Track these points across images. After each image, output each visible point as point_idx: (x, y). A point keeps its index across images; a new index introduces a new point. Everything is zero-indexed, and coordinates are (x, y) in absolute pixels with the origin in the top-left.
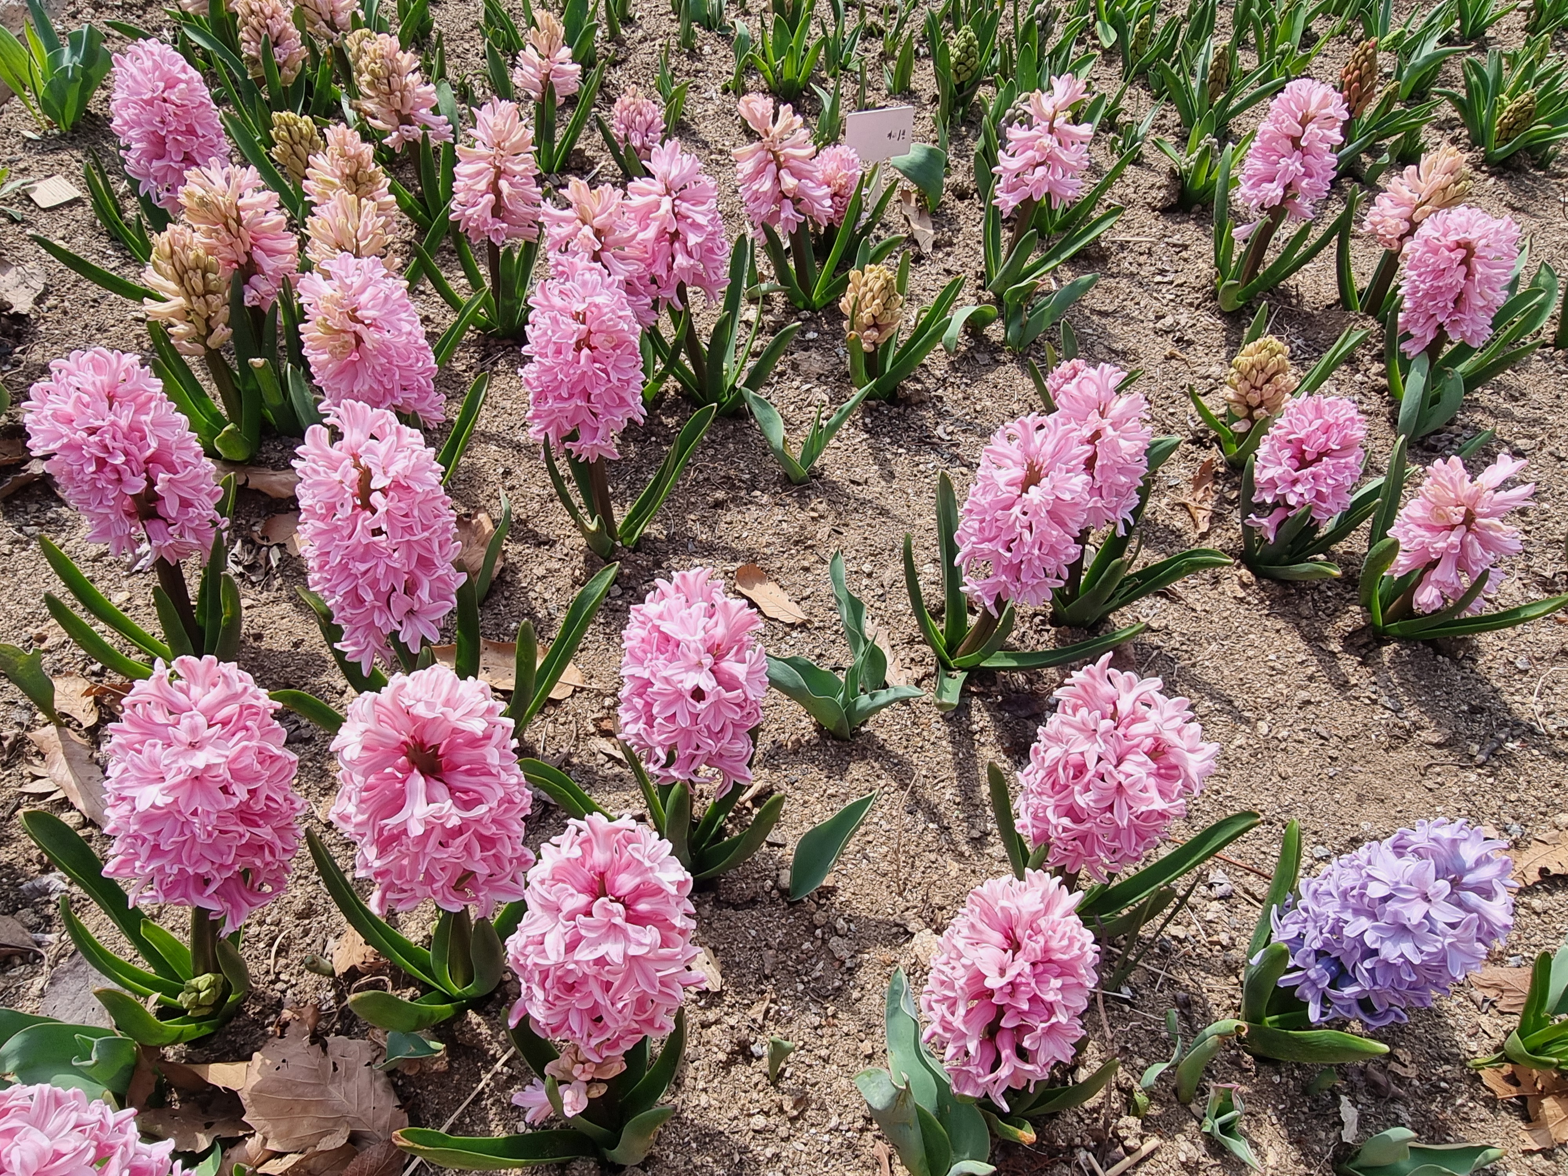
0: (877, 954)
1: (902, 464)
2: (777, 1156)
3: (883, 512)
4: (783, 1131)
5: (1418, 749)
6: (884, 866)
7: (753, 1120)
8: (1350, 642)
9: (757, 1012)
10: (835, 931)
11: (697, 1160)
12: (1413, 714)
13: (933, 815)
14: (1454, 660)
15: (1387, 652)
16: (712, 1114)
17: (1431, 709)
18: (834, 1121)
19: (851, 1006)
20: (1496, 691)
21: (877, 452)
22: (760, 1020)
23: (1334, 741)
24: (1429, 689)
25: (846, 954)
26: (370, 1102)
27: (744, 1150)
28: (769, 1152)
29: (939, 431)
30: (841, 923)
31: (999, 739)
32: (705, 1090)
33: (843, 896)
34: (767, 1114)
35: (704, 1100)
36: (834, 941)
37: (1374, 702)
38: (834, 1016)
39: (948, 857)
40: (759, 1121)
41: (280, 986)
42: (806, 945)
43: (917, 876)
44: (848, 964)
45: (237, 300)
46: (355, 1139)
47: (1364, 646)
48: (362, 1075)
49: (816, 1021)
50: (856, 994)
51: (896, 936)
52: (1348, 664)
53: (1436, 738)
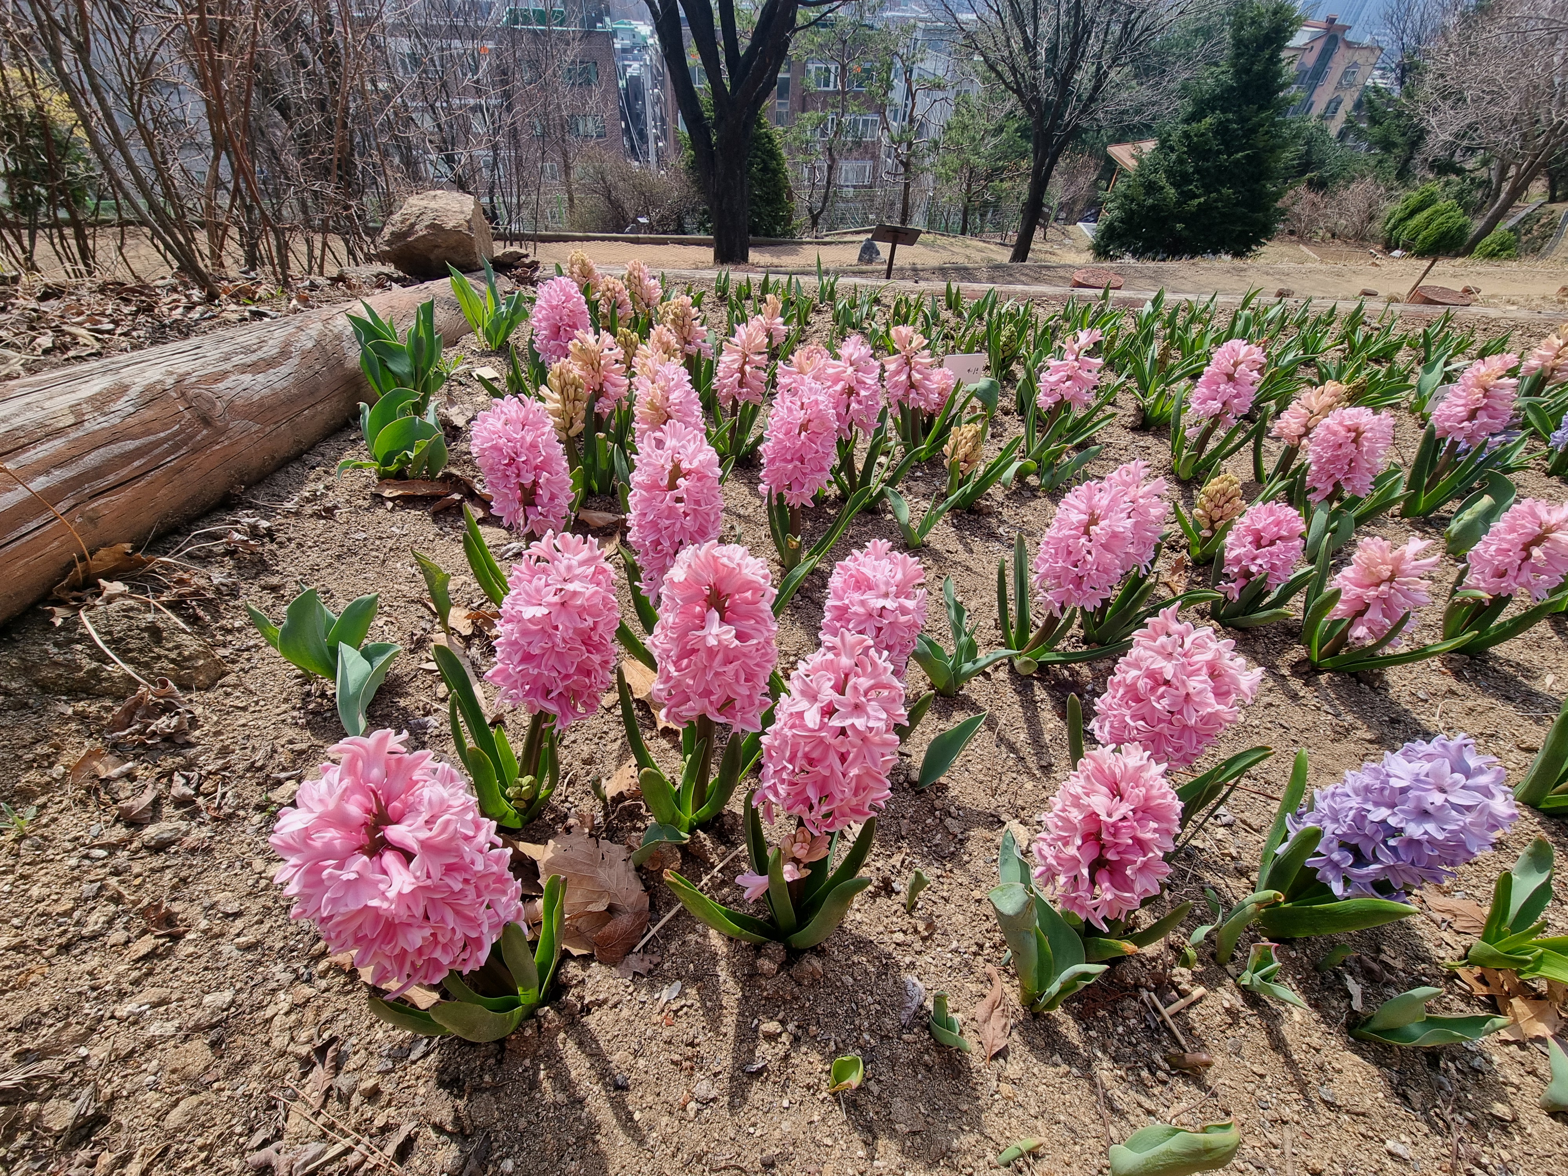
0: (978, 833)
1: (977, 545)
2: (913, 963)
3: (968, 569)
4: (918, 946)
5: (1355, 742)
6: (981, 777)
7: (895, 936)
8: (1297, 669)
9: (896, 860)
10: (950, 814)
11: (855, 959)
12: (1349, 718)
13: (1012, 748)
14: (1373, 688)
15: (1323, 679)
16: (864, 928)
17: (1362, 716)
18: (955, 944)
19: (963, 865)
20: (1406, 711)
21: (961, 539)
22: (898, 865)
23: (1293, 731)
24: (1358, 703)
25: (957, 830)
26: (624, 885)
27: (889, 956)
28: (908, 959)
29: (1001, 530)
30: (952, 809)
31: (1054, 707)
32: (858, 910)
33: (952, 793)
34: (905, 932)
35: (858, 916)
36: (948, 821)
37: (1319, 709)
38: (951, 871)
39: (1025, 777)
40: (899, 937)
41: (567, 805)
42: (929, 821)
43: (1004, 787)
44: (960, 836)
45: (590, 409)
46: (612, 910)
47: (1306, 673)
48: (620, 866)
49: (939, 872)
50: (966, 858)
51: (992, 823)
52: (1296, 684)
53: (1368, 736)
